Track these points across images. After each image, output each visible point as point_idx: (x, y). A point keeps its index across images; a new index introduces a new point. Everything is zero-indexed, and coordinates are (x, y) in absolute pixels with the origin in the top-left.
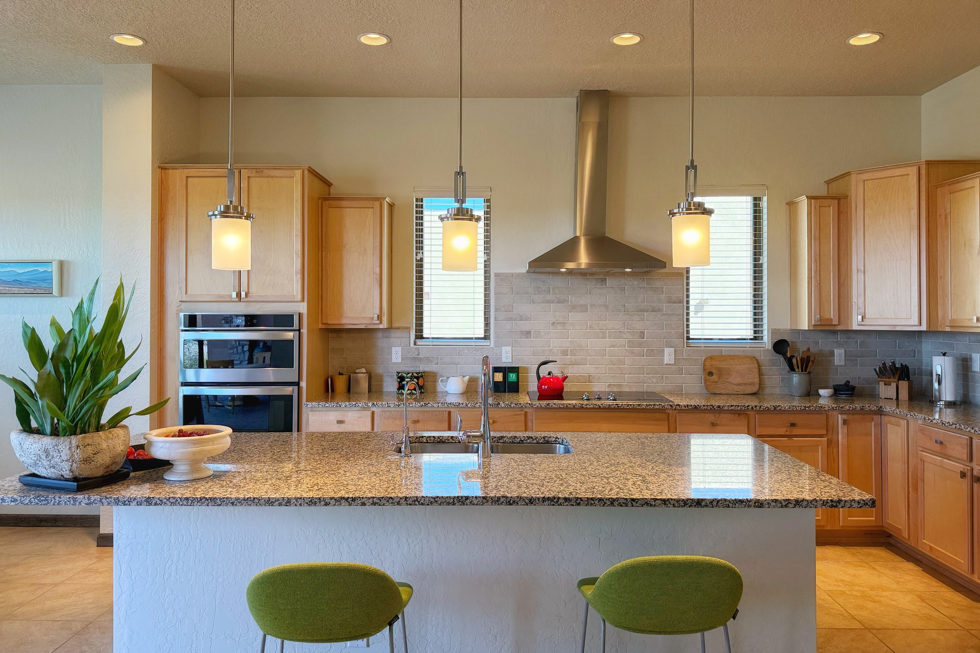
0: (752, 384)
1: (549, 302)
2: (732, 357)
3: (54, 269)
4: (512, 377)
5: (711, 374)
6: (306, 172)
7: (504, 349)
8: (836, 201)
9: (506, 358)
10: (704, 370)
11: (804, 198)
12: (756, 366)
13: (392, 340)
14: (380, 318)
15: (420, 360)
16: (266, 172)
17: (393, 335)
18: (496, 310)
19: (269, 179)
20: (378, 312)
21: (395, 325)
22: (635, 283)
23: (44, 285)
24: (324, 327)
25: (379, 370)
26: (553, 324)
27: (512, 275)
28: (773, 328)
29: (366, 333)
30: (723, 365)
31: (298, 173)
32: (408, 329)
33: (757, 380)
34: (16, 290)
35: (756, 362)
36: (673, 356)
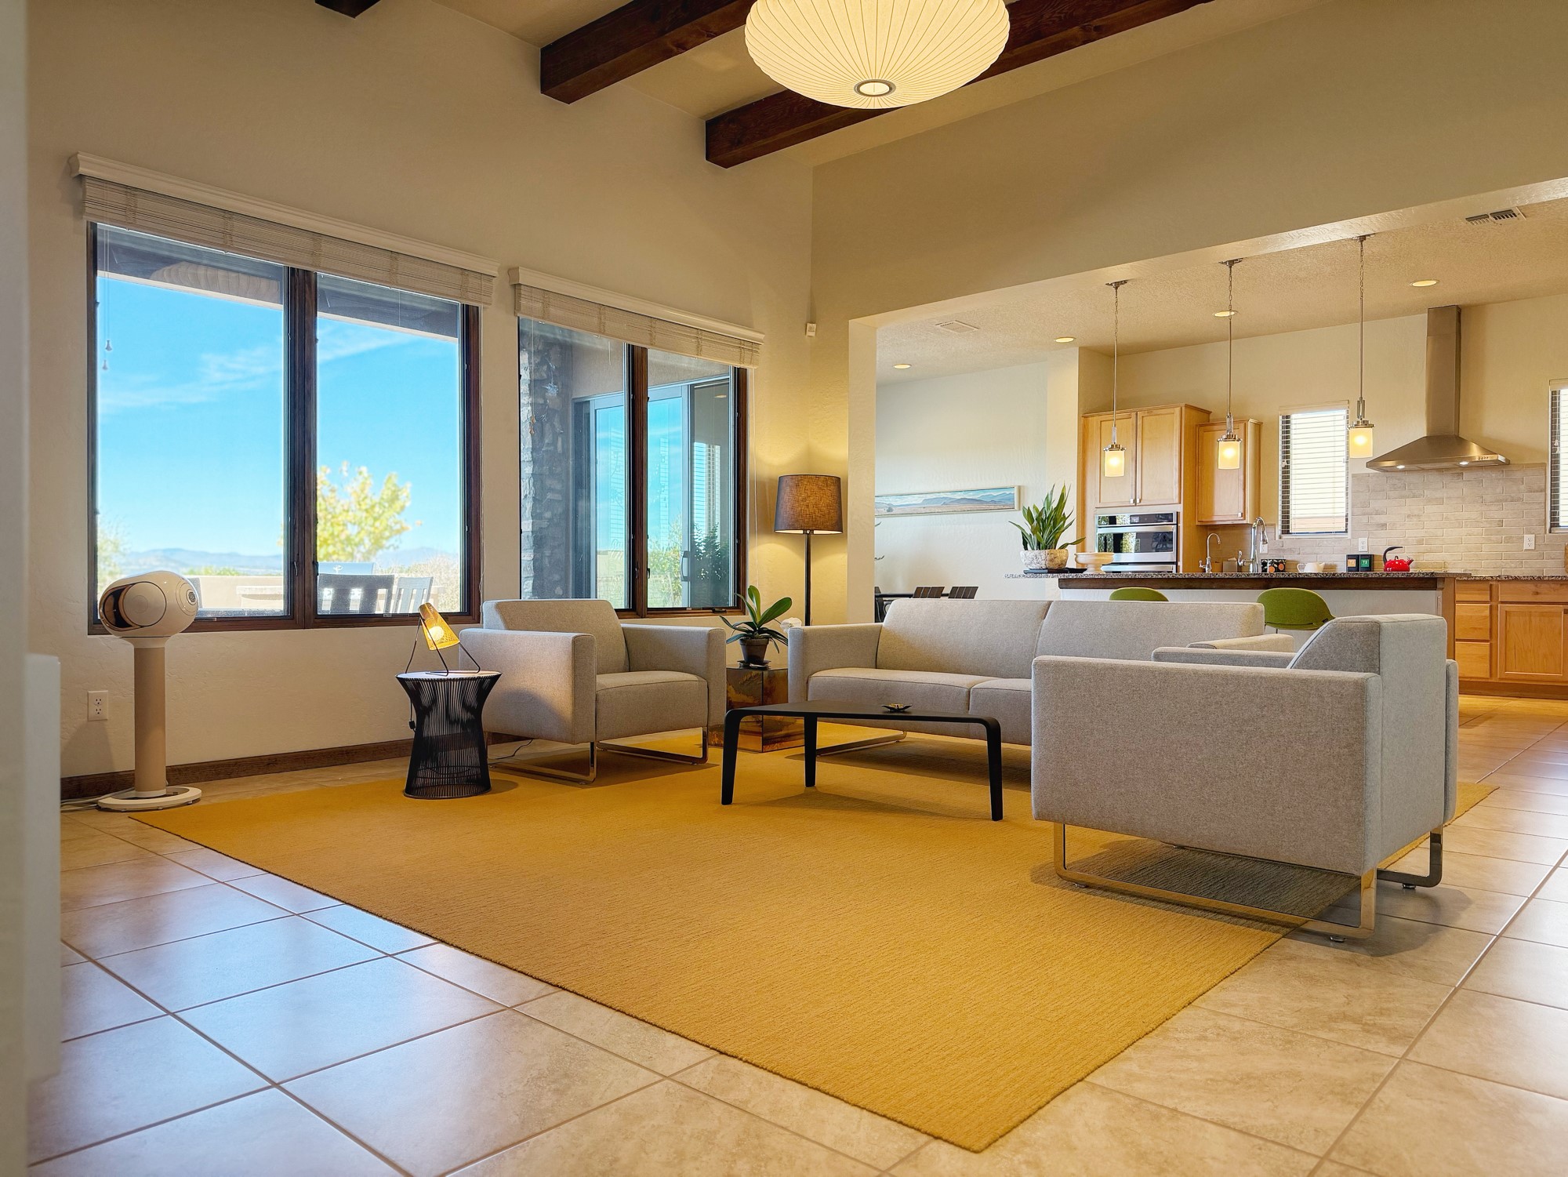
3: (1015, 491)
4: (1365, 562)
6: (1183, 408)
7: (1361, 540)
9: (1362, 549)
10: (1565, 554)
14: (1244, 515)
15: (1284, 551)
16: (1155, 412)
17: (1255, 532)
18: (1354, 507)
20: (1242, 511)
21: (1257, 523)
22: (1493, 475)
23: (1010, 503)
25: (1247, 559)
26: (1409, 516)
27: (1368, 475)
29: (1232, 528)
31: (1177, 410)
32: (1274, 525)
36: (1535, 542)
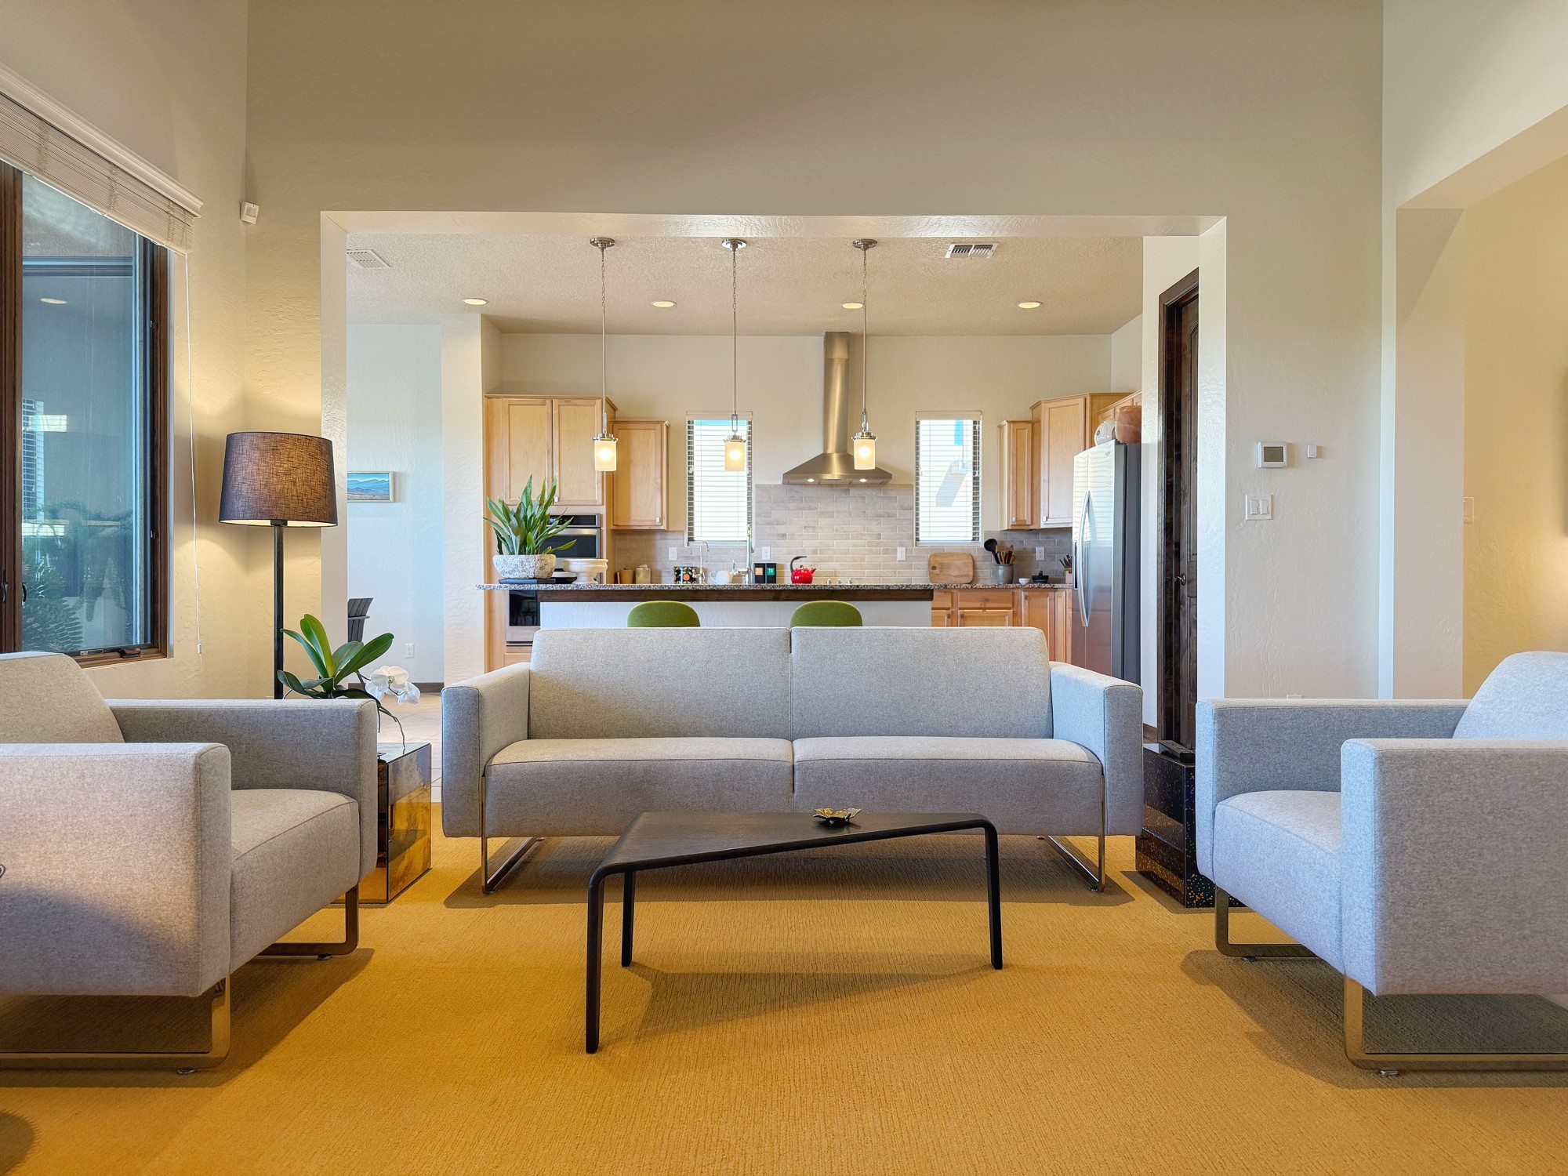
0: (967, 576)
1: (801, 509)
2: (952, 554)
3: (390, 478)
4: (771, 571)
5: (934, 568)
6: (604, 402)
7: (764, 549)
8: (1030, 425)
9: (766, 558)
10: (929, 564)
11: (1005, 422)
12: (971, 561)
13: (669, 541)
14: (660, 520)
15: (693, 558)
16: (574, 401)
17: (669, 537)
18: (757, 516)
19: (575, 407)
20: (659, 517)
21: (671, 529)
22: (874, 493)
23: (382, 492)
24: (615, 528)
25: (659, 567)
26: (805, 527)
27: (770, 486)
28: (986, 530)
29: (649, 533)
30: (945, 561)
31: (598, 402)
32: (682, 532)
33: (971, 573)
34: (358, 496)
35: (971, 558)
36: (904, 554)
